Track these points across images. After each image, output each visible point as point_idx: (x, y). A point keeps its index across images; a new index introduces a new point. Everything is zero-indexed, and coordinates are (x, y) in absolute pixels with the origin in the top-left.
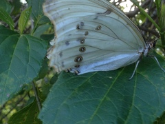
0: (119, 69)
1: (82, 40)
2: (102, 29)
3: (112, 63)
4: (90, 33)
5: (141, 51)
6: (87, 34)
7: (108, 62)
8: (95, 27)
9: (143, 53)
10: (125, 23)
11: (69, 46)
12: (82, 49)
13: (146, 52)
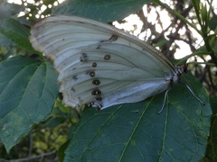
1: (92, 73)
2: (112, 58)
3: (137, 94)
4: (98, 64)
5: (169, 79)
6: (95, 65)
7: (131, 93)
8: (103, 56)
9: (172, 80)
10: (141, 49)
11: (78, 81)
12: (96, 82)
13: (176, 78)
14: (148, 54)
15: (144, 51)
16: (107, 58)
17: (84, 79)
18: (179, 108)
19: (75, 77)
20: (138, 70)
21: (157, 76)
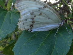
0: (50, 30)
1: (33, 19)
2: (42, 15)
3: (47, 28)
4: (37, 16)
5: (60, 24)
6: (35, 16)
7: (45, 27)
8: (39, 14)
9: (61, 25)
12: (33, 22)
13: (62, 24)
14: (55, 14)
15: (54, 13)
16: (41, 14)
17: (29, 21)
18: (62, 35)
19: (26, 20)
20: (50, 19)
21: (56, 23)
